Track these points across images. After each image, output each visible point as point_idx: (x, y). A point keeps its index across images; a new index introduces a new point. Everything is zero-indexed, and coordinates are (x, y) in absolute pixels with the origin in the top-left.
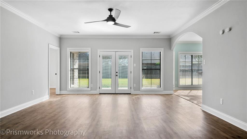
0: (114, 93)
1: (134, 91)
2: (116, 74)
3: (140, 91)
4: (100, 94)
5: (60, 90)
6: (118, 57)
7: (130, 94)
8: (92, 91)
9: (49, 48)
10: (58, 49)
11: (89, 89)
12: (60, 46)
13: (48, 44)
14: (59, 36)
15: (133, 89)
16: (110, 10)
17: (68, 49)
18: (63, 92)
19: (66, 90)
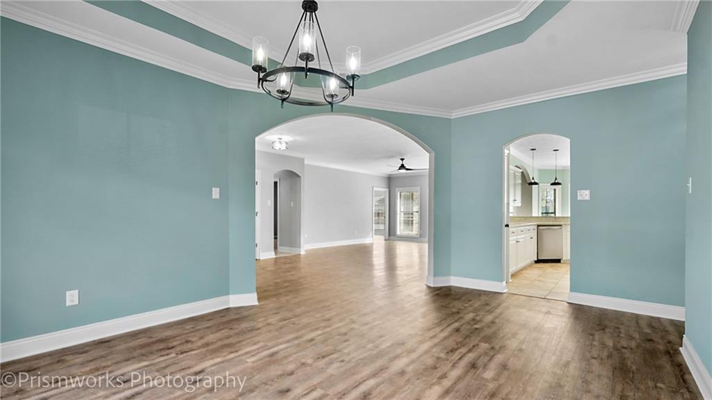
5: (389, 235)
8: (421, 239)
9: (374, 191)
10: (387, 190)
11: (419, 236)
12: (389, 187)
13: (373, 187)
14: (387, 176)
16: (402, 160)
17: (397, 189)
18: (392, 237)
19: (395, 234)
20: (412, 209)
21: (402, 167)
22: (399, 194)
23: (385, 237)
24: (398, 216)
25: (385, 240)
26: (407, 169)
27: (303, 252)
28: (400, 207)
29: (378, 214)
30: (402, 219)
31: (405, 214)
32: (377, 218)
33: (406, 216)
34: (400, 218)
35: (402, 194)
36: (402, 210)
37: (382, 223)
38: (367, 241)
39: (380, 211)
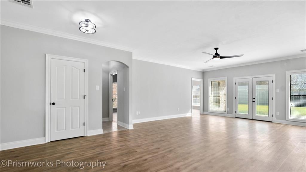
0: (252, 119)
1: (277, 119)
2: (254, 100)
3: (286, 120)
4: (236, 117)
5: (203, 111)
6: (255, 83)
7: (272, 122)
8: (228, 114)
9: (192, 81)
10: (202, 80)
11: (226, 113)
12: (203, 78)
13: (191, 78)
14: (202, 71)
15: (276, 117)
16: (216, 49)
17: (209, 79)
18: (205, 113)
19: (207, 111)
20: (219, 93)
21: (216, 55)
22: (210, 82)
23: (200, 112)
24: (210, 98)
25: (201, 114)
26: (222, 58)
27: (131, 127)
28: (211, 92)
29: (196, 96)
30: (212, 100)
31: (214, 97)
32: (195, 99)
33: (215, 98)
34: (211, 99)
35: (212, 83)
36: (212, 94)
37: (198, 102)
38: (188, 115)
39: (197, 95)
